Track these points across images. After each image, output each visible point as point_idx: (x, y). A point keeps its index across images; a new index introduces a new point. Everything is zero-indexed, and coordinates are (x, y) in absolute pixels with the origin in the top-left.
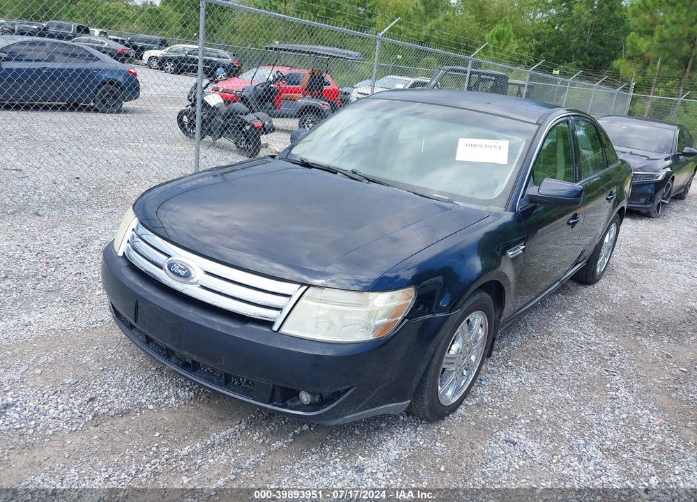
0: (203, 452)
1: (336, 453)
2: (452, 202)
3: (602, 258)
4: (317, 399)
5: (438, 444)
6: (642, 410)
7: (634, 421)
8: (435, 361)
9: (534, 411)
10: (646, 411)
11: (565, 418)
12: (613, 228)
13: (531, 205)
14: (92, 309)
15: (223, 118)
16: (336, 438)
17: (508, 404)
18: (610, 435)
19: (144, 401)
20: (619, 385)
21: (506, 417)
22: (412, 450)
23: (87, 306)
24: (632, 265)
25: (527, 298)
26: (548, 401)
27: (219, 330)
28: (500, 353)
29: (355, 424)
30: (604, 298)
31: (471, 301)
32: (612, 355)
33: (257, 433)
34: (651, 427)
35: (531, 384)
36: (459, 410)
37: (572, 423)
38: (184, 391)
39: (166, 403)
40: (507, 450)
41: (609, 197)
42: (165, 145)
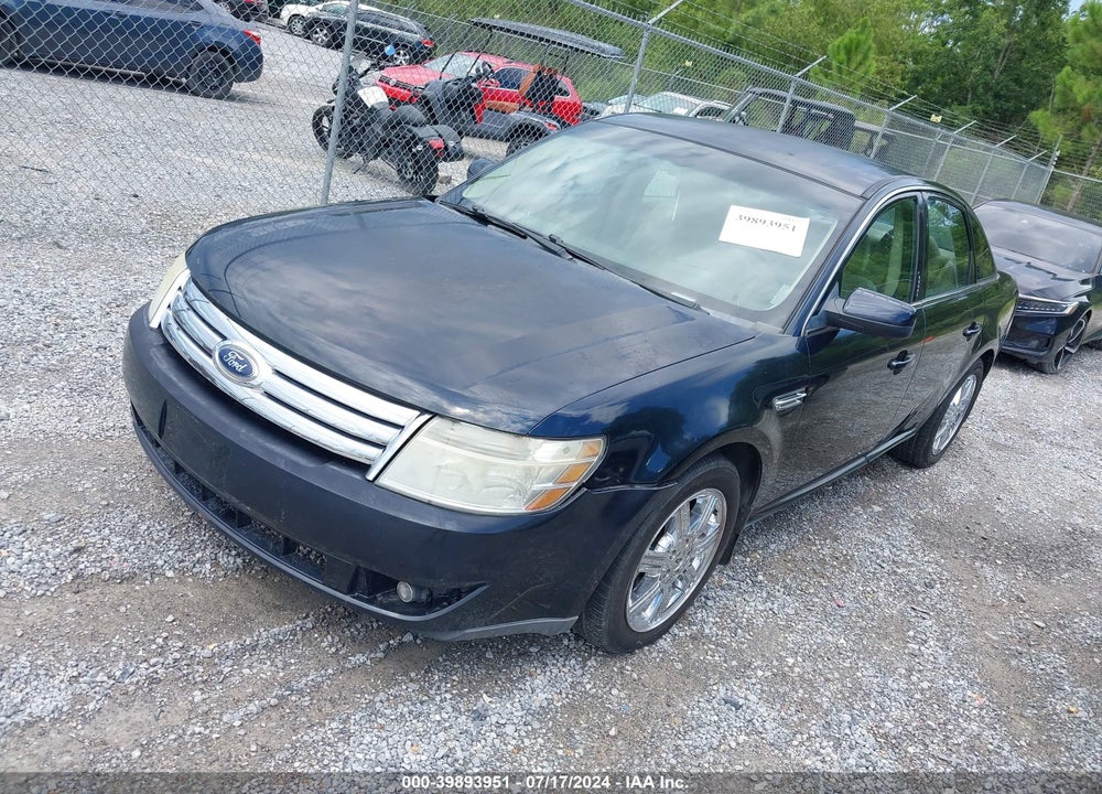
0: (236, 657)
1: (449, 685)
2: (698, 308)
3: (945, 428)
4: (424, 597)
5: (615, 692)
6: (957, 679)
7: (940, 697)
8: (626, 560)
9: (781, 659)
10: (962, 682)
11: (830, 676)
12: (971, 382)
13: (829, 328)
14: (111, 407)
15: (385, 128)
16: (453, 660)
17: (743, 643)
18: (895, 713)
19: (160, 563)
20: (928, 634)
21: (734, 663)
22: (570, 696)
23: (105, 400)
24: (995, 445)
25: (810, 475)
26: (808, 646)
27: (282, 466)
28: (748, 560)
29: (488, 643)
30: (936, 494)
31: (700, 471)
32: (929, 586)
33: (329, 638)
34: (965, 709)
35: (787, 614)
36: (661, 642)
37: (839, 685)
38: (229, 555)
39: (195, 570)
40: (722, 716)
41: (969, 332)
42: (288, 161)
